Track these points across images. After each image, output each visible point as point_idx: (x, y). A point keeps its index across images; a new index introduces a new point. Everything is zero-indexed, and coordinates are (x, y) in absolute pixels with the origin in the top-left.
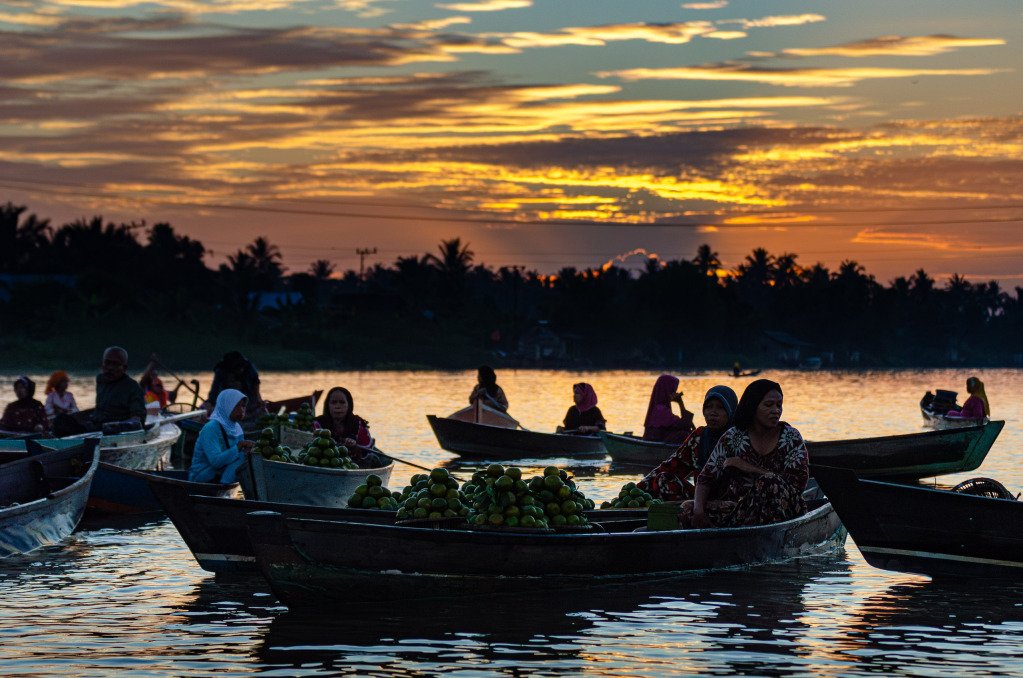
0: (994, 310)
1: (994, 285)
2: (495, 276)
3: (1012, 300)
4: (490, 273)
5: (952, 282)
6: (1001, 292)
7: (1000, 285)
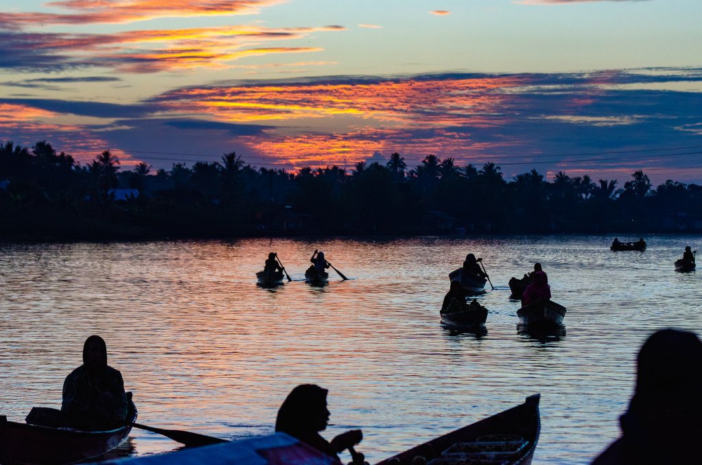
0: (587, 194)
1: (587, 178)
2: (258, 173)
3: (598, 188)
4: (254, 171)
5: (557, 176)
6: (591, 182)
7: (591, 178)
